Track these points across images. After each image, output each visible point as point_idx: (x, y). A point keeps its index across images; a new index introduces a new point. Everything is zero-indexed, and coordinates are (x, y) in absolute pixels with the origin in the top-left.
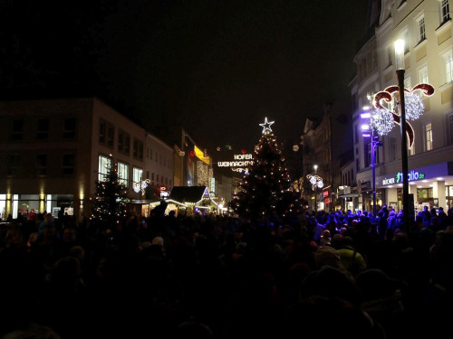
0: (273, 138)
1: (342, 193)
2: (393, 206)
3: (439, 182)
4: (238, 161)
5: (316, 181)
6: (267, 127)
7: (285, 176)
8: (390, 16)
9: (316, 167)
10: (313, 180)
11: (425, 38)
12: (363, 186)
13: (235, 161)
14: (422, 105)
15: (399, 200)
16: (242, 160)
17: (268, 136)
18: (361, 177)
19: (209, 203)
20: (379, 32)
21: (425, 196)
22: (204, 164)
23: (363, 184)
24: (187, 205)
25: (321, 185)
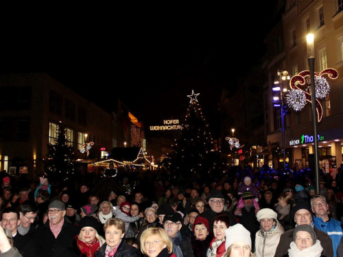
0: (199, 107)
1: (255, 152)
2: (298, 162)
3: (336, 143)
4: (167, 125)
5: (234, 143)
6: (193, 98)
7: (209, 139)
8: (294, 5)
9: (233, 130)
10: (231, 141)
11: (324, 24)
12: (273, 147)
13: (164, 125)
14: (328, 86)
15: (303, 157)
16: (170, 125)
17: (195, 105)
18: (271, 139)
19: (143, 161)
20: (285, 18)
21: (325, 154)
22: (137, 127)
23: (273, 144)
24: (125, 163)
25: (237, 145)
